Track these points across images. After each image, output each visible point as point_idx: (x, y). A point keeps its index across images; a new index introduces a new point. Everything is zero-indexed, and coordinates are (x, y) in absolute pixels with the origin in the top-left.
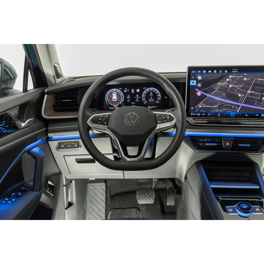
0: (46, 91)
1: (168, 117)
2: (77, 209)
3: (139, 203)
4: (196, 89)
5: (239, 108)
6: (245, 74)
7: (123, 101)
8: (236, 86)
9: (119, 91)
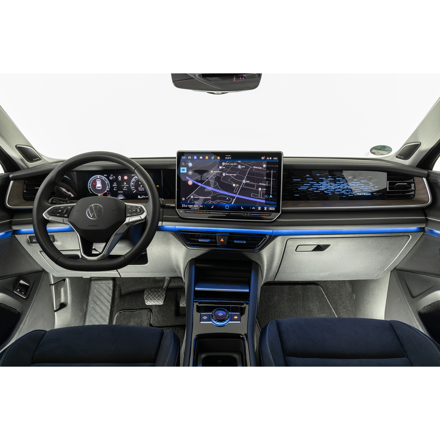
0: (10, 176)
1: (138, 210)
2: (72, 311)
3: (147, 304)
4: (187, 178)
5: (234, 200)
6: (239, 161)
7: (108, 189)
8: (230, 175)
9: (104, 178)
